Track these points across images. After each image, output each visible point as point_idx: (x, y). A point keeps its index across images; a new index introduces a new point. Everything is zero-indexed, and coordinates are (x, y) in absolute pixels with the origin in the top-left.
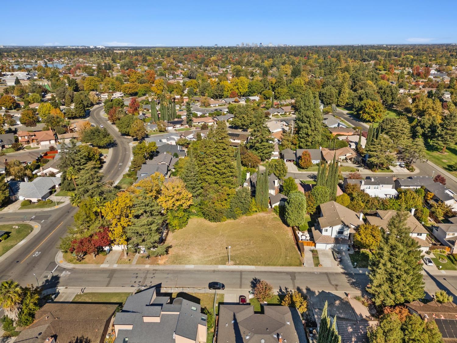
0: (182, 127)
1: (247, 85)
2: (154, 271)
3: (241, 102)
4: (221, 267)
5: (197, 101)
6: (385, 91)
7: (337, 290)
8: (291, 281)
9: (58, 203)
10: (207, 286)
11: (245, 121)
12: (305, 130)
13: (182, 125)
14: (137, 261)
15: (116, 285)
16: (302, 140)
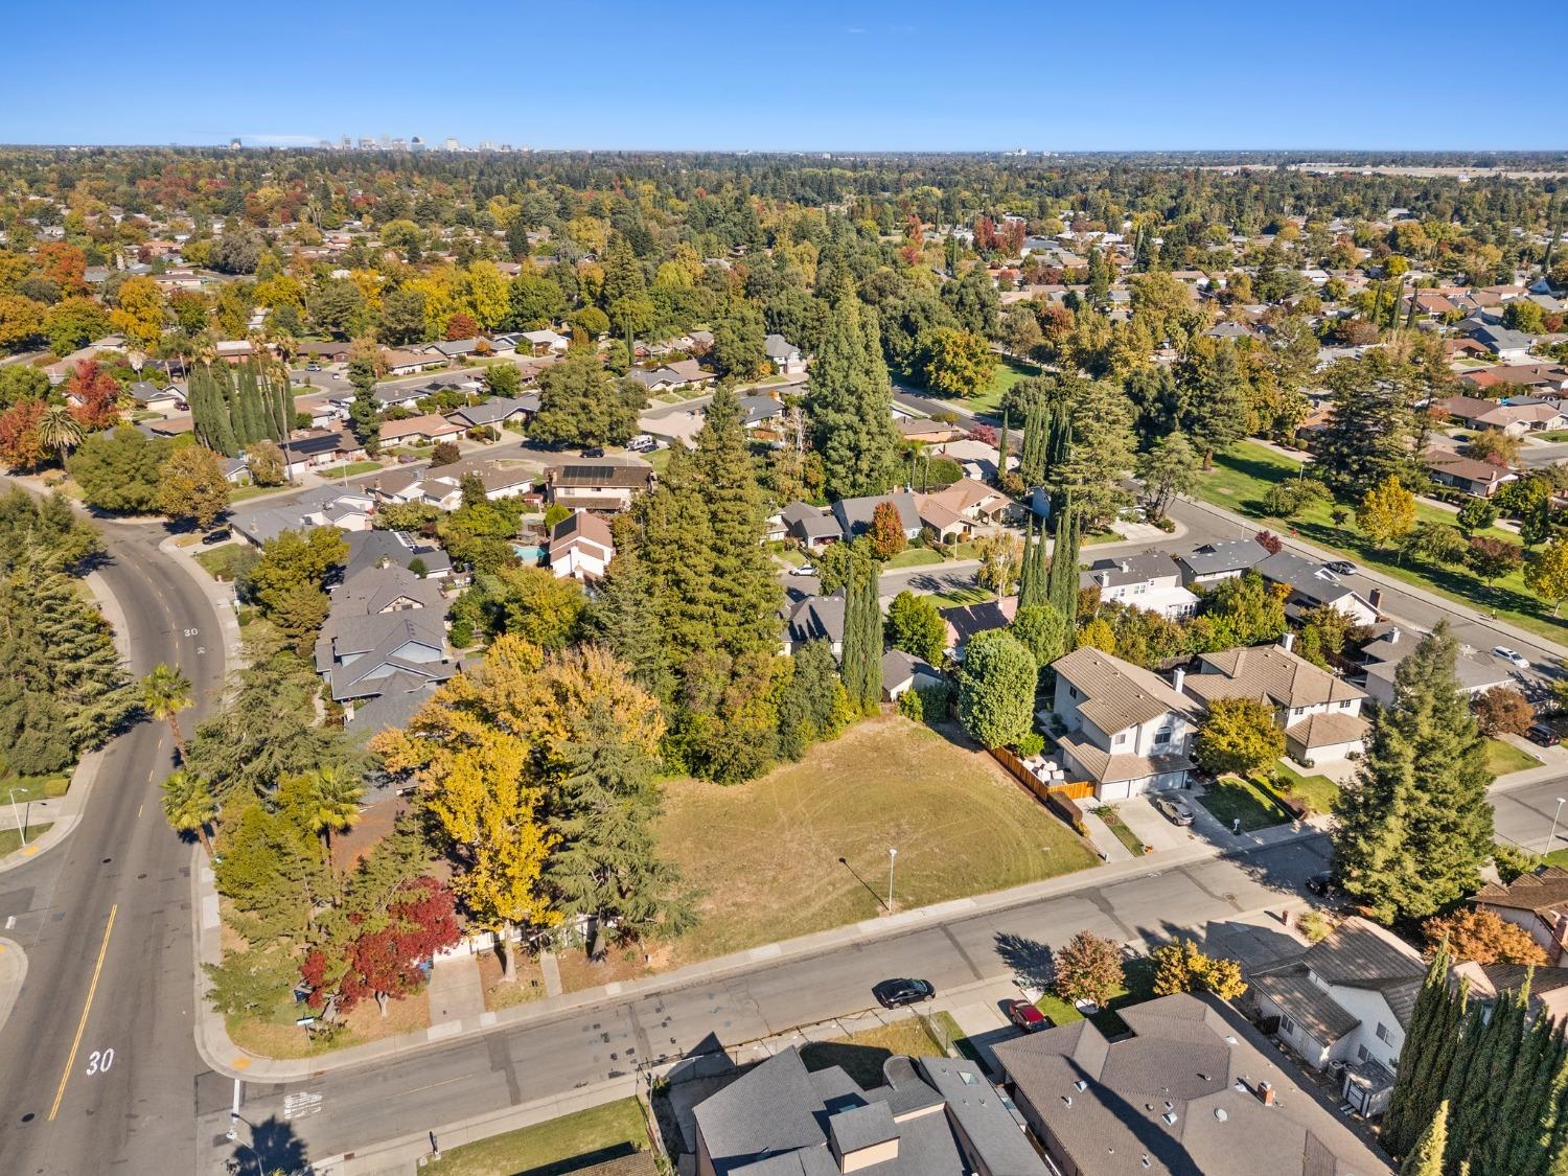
0: (341, 462)
1: (504, 290)
2: (654, 1000)
3: (501, 354)
4: (868, 928)
5: (324, 360)
6: (961, 299)
7: (1240, 910)
8: (1105, 917)
9: (30, 833)
10: (874, 1001)
11: (591, 420)
12: (847, 437)
13: (338, 452)
14: (563, 982)
15: (548, 1089)
16: (840, 469)
